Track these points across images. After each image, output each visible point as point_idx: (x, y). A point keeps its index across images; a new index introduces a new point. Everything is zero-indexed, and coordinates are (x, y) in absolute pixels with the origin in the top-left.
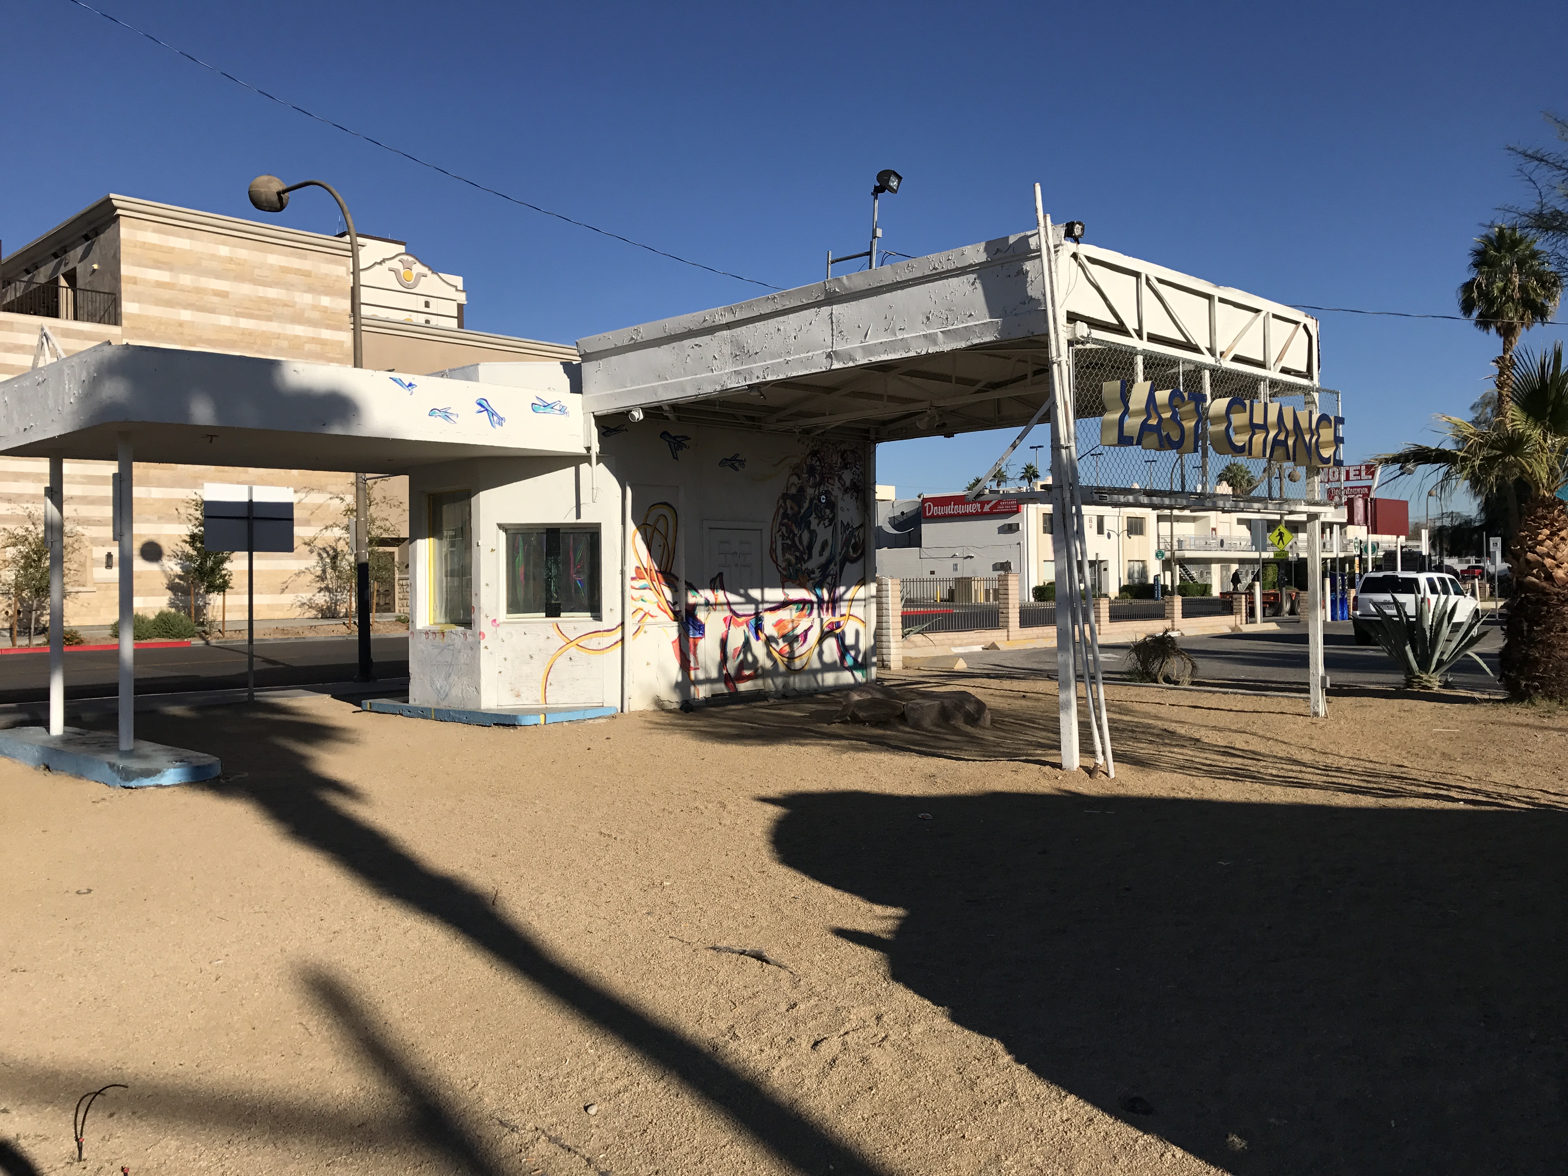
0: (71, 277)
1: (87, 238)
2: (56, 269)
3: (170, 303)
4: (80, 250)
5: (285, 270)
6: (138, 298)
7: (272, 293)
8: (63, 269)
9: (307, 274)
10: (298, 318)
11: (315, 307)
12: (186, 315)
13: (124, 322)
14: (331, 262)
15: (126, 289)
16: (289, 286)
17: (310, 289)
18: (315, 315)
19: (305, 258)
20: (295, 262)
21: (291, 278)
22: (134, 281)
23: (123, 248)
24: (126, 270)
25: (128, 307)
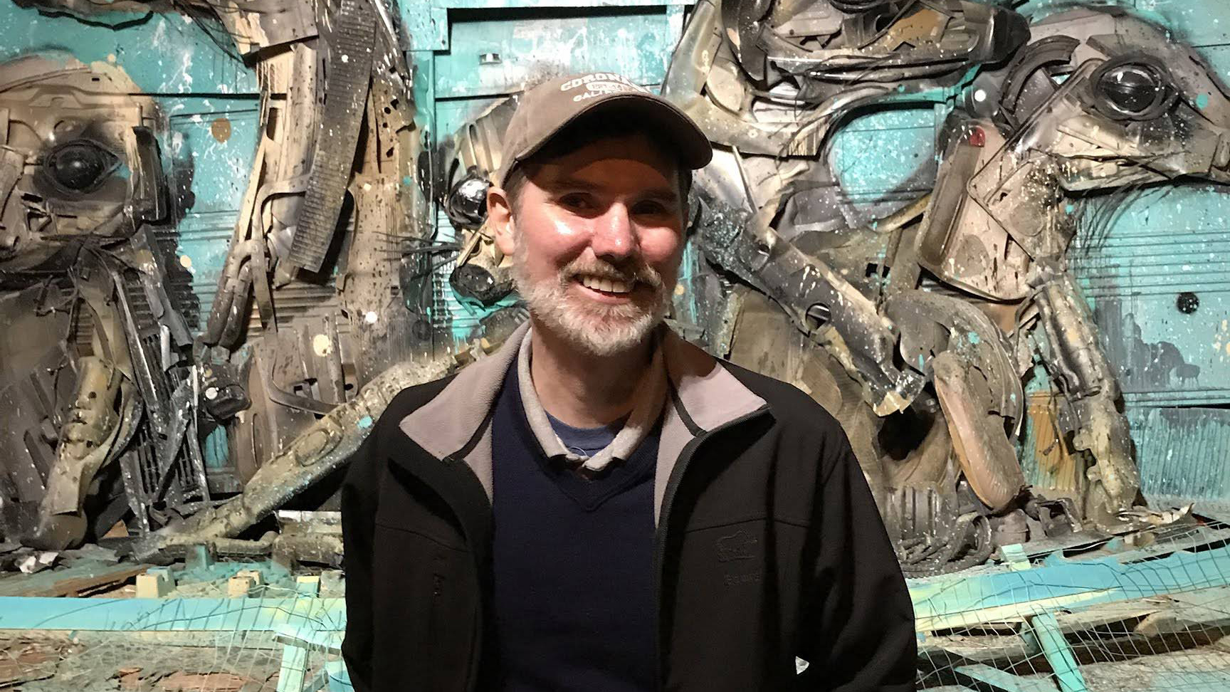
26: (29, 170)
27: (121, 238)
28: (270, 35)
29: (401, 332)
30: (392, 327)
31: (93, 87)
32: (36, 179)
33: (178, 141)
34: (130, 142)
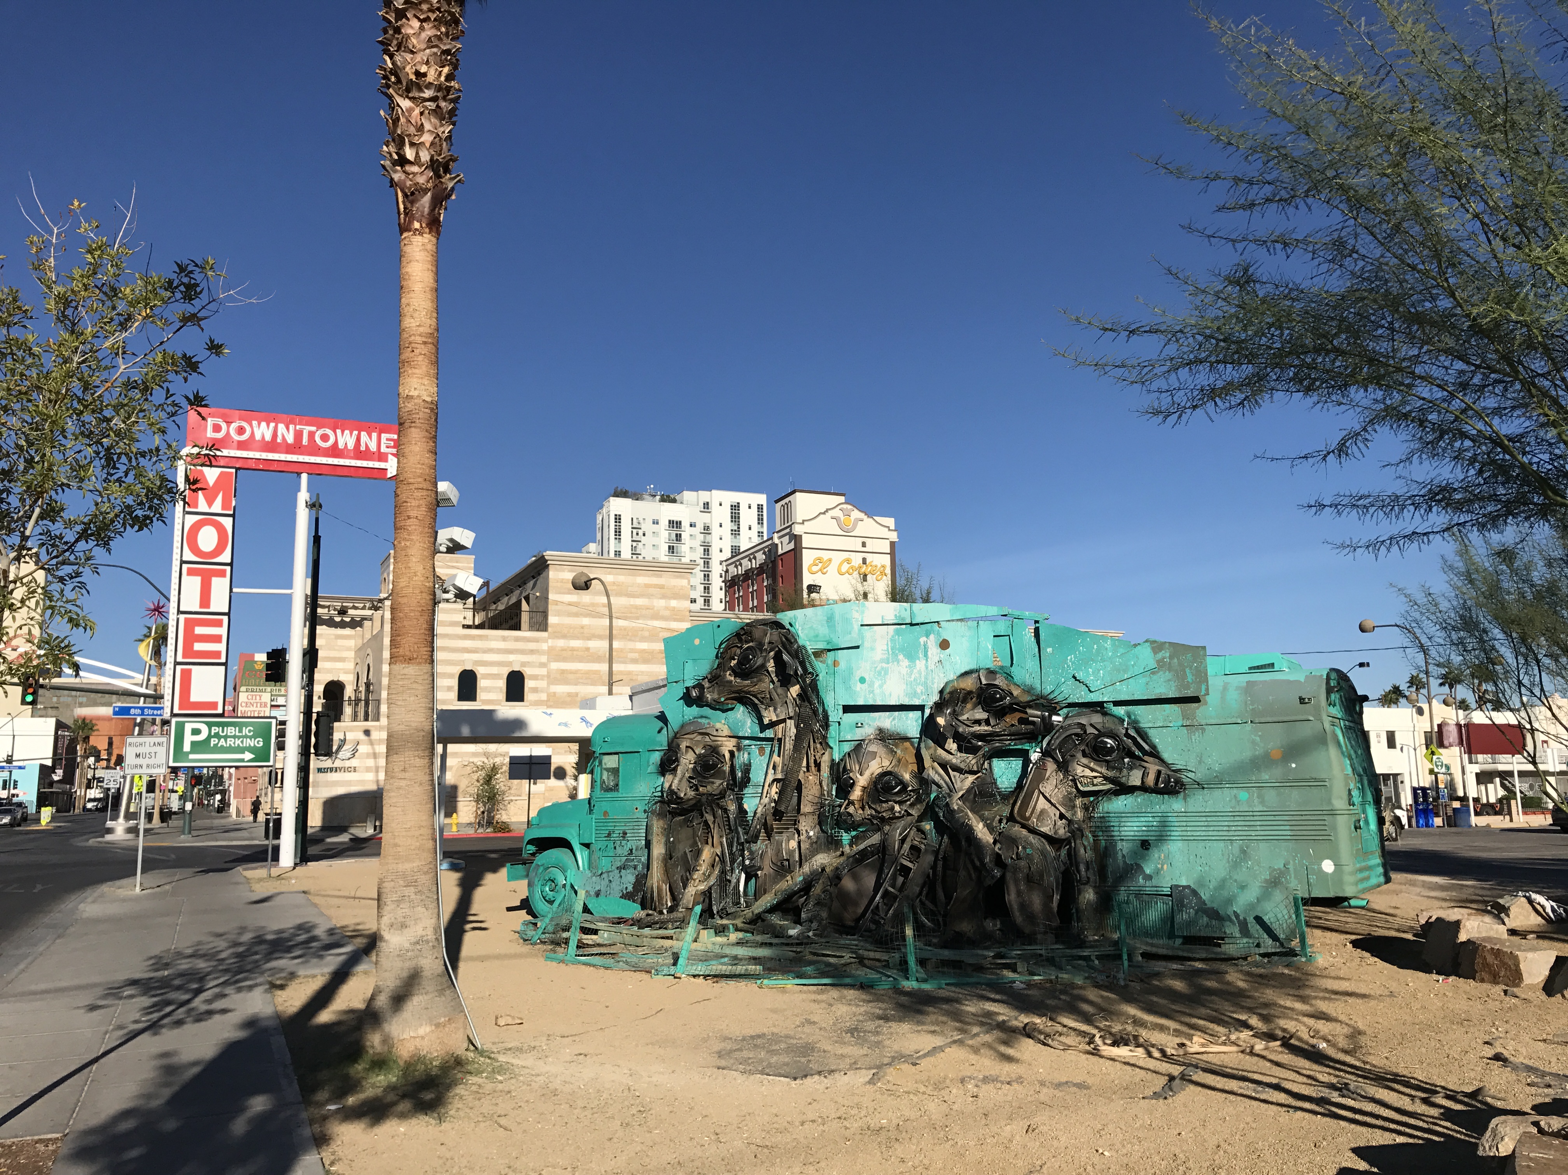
0: (527, 599)
1: (534, 577)
2: (521, 593)
3: (576, 615)
4: (532, 583)
5: (647, 586)
6: (558, 614)
7: (639, 602)
8: (524, 594)
9: (662, 587)
10: (656, 616)
11: (667, 608)
12: (586, 621)
13: (549, 629)
14: (678, 577)
15: (551, 608)
16: (650, 596)
17: (664, 597)
18: (667, 613)
19: (661, 576)
20: (655, 580)
21: (652, 591)
22: (556, 603)
23: (551, 584)
24: (551, 596)
25: (552, 620)
26: (691, 766)
27: (722, 795)
28: (777, 716)
29: (822, 840)
30: (818, 838)
31: (715, 733)
32: (694, 769)
33: (746, 755)
34: (727, 756)
